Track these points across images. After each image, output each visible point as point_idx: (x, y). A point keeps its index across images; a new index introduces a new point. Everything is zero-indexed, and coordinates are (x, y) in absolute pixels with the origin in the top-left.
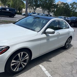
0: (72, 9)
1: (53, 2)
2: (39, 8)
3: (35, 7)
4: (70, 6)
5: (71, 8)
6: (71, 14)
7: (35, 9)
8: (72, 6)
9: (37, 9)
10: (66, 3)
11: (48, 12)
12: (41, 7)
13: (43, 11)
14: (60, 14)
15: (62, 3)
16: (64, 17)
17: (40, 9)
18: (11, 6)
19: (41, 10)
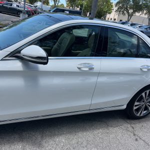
2: (141, 13)
3: (131, 11)
7: (130, 16)
9: (137, 14)
12: (145, 12)
17: (143, 16)
18: (85, 7)
19: (146, 16)
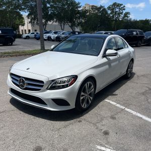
0: (113, 16)
1: (77, 8)
2: (52, 22)
3: (44, 21)
4: (109, 12)
5: (111, 15)
6: (113, 26)
7: (45, 25)
8: (112, 10)
9: (49, 23)
10: (101, 7)
11: (71, 27)
12: (55, 20)
13: (61, 26)
14: (93, 27)
15: (93, 6)
16: (104, 32)
17: (55, 23)
19: (57, 23)
